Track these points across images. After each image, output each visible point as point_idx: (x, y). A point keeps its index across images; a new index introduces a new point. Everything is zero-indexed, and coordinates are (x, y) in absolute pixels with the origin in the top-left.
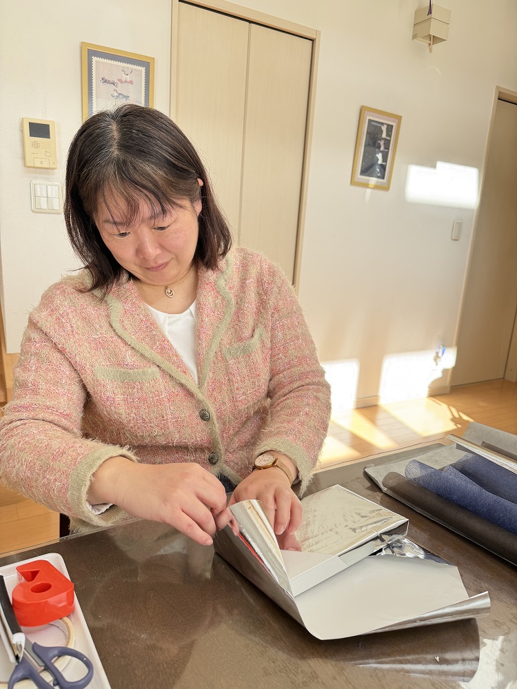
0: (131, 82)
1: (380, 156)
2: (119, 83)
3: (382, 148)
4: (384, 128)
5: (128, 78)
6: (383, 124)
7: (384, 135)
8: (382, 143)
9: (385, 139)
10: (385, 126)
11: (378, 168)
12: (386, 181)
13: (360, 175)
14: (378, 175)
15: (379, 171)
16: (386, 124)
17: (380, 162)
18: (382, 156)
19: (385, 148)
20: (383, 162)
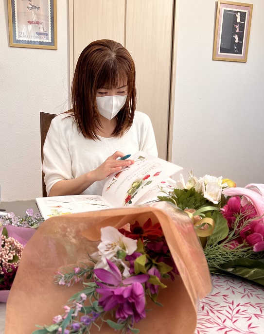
1: (236, 37)
3: (238, 31)
4: (238, 15)
6: (237, 12)
7: (238, 21)
8: (237, 27)
9: (239, 23)
10: (239, 14)
11: (236, 46)
12: (243, 55)
13: (220, 52)
14: (236, 51)
15: (236, 48)
16: (239, 12)
17: (237, 41)
18: (238, 37)
19: (240, 30)
20: (239, 41)
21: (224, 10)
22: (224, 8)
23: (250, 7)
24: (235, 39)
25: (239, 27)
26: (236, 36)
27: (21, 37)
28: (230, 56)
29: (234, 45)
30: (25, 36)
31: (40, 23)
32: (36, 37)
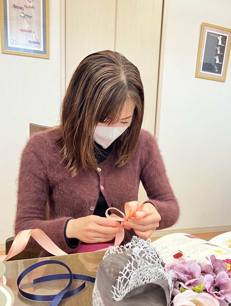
0: (33, 7)
1: (217, 58)
2: (25, 8)
3: (219, 52)
4: (220, 38)
5: (31, 4)
6: (219, 35)
7: (220, 43)
8: (218, 49)
9: (220, 46)
10: (221, 37)
12: (223, 75)
13: (202, 70)
14: (216, 71)
15: (216, 68)
16: (221, 35)
17: (217, 62)
18: (219, 58)
19: (221, 52)
20: (219, 62)
21: (208, 32)
23: (230, 31)
24: (216, 60)
25: (220, 49)
26: (217, 57)
27: (14, 44)
28: (211, 75)
29: (215, 65)
30: (17, 44)
31: (32, 31)
32: (28, 45)
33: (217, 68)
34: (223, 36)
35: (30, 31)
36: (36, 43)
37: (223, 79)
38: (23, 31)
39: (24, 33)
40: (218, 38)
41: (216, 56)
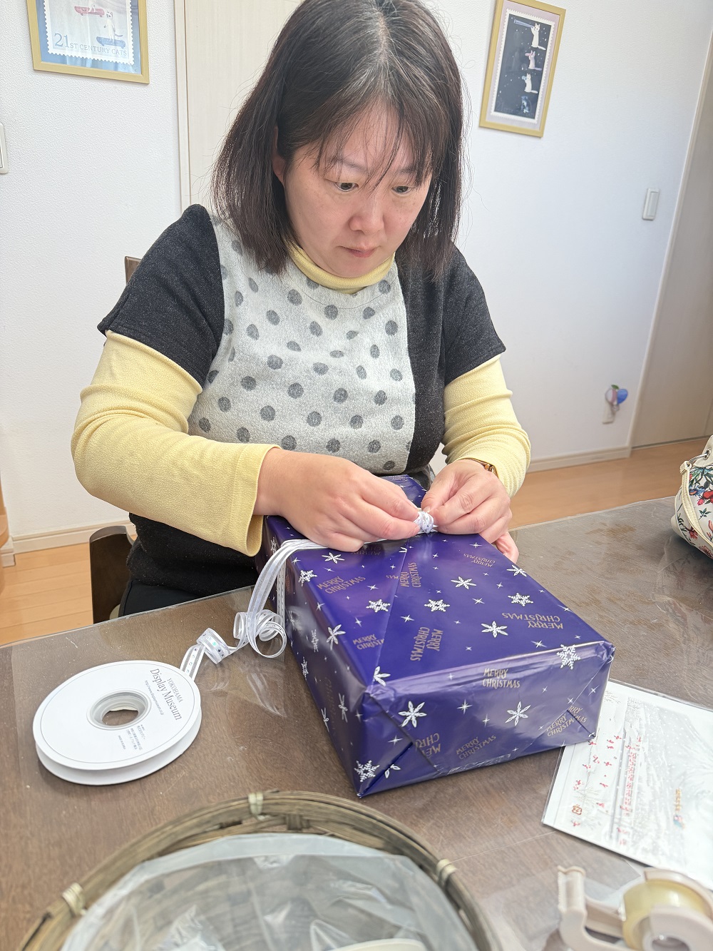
1: (528, 79)
3: (532, 66)
4: (535, 31)
6: (533, 23)
7: (535, 43)
8: (531, 56)
9: (536, 49)
10: (538, 27)
11: (526, 100)
12: (538, 121)
13: (496, 110)
14: (525, 111)
15: (525, 104)
16: (538, 23)
17: (528, 89)
18: (532, 79)
19: (537, 65)
20: (532, 89)
21: (511, 15)
22: (509, 12)
23: (560, 13)
24: (525, 85)
25: (536, 58)
26: (529, 76)
27: (62, 46)
28: (514, 121)
29: (523, 97)
30: (69, 45)
31: (106, 13)
32: (96, 49)
33: (528, 105)
34: (542, 25)
35: (100, 13)
36: (115, 43)
37: (537, 129)
38: (82, 11)
39: (87, 17)
40: (532, 29)
41: (526, 76)
